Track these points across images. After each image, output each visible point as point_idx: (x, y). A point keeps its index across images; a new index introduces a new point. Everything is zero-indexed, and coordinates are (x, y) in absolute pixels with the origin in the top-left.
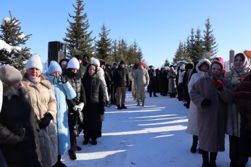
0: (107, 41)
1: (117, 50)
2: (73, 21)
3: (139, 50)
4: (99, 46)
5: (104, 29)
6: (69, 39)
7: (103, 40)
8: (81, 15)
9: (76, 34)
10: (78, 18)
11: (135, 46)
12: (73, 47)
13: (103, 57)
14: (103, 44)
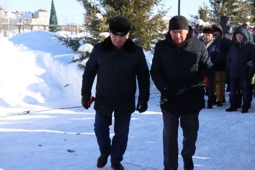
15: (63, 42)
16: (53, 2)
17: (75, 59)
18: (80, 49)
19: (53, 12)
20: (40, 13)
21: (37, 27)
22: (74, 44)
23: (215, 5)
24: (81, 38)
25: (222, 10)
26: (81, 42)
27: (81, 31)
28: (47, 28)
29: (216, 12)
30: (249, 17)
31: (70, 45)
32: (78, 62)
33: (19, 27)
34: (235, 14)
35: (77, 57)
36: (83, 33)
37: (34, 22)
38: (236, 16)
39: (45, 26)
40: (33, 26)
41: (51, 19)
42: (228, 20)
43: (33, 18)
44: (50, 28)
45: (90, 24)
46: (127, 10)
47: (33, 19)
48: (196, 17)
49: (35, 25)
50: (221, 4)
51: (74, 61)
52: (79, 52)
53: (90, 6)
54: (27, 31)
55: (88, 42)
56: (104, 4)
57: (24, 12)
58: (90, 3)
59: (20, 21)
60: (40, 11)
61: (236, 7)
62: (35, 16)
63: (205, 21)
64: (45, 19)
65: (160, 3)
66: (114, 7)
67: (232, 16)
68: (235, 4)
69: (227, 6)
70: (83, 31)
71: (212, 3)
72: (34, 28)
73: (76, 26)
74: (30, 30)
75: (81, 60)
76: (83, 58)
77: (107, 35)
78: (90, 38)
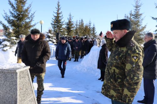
0: (72, 22)
1: (78, 26)
2: (56, 15)
3: (94, 26)
4: (67, 25)
5: (70, 15)
6: (53, 23)
7: (70, 22)
8: (59, 12)
9: (57, 21)
10: (58, 14)
11: (90, 23)
12: (55, 27)
13: (69, 31)
14: (70, 24)
23: (54, 28)
25: (56, 30)
29: (54, 31)
30: (66, 34)
32: (2, 49)
34: (61, 32)
42: (59, 34)
46: (21, 29)
48: (48, 33)
52: (2, 45)
53: (5, 26)
55: (6, 41)
56: (12, 26)
61: (61, 29)
63: (51, 34)
66: (16, 27)
68: (61, 28)
69: (58, 29)
71: (53, 28)
75: (3, 48)
76: (4, 47)
77: (15, 38)
78: (7, 39)
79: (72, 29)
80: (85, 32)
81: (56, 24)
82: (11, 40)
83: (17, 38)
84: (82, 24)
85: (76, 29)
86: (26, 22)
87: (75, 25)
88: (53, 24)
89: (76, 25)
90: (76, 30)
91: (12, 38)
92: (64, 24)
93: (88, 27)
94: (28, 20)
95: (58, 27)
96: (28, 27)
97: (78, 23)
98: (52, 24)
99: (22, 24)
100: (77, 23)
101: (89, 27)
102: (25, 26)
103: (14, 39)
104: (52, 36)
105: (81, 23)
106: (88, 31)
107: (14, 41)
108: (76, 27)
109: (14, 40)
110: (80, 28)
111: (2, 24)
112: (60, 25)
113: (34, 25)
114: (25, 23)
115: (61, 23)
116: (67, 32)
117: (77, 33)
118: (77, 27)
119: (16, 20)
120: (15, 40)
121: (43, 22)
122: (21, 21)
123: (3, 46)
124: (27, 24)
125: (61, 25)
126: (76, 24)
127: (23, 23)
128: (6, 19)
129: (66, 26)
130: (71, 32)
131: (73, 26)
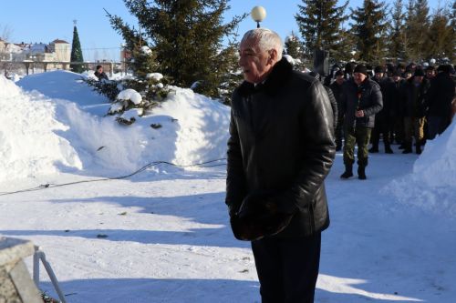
0: (378, 6)
4: (358, 20)
6: (304, 16)
7: (370, 6)
9: (319, 5)
12: (313, 31)
13: (367, 44)
14: (369, 15)
15: (93, 87)
16: (75, 29)
17: (113, 110)
18: (120, 96)
19: (76, 44)
20: (56, 45)
21: (52, 65)
22: (109, 90)
23: (307, 35)
24: (121, 81)
25: (317, 42)
26: (120, 87)
27: (117, 71)
28: (68, 66)
29: (309, 45)
30: (354, 53)
31: (104, 91)
32: (116, 116)
33: (27, 66)
34: (335, 47)
35: (116, 107)
36: (120, 73)
37: (48, 58)
38: (336, 51)
39: (64, 64)
40: (46, 63)
41: (73, 54)
42: (326, 56)
43: (47, 52)
44: (71, 66)
45: (133, 61)
46: (185, 42)
47: (46, 54)
49: (50, 63)
50: (316, 34)
51: (111, 114)
52: (118, 101)
53: (132, 36)
54: (38, 71)
55: (131, 87)
56: (152, 34)
57: (33, 43)
58: (132, 32)
59: (28, 57)
60: (57, 41)
61: (336, 38)
62: (49, 49)
63: (294, 57)
64: (64, 53)
65: (232, 32)
66: (167, 37)
67: (332, 50)
68: (335, 34)
69: (324, 37)
70: (121, 71)
71: (303, 33)
72: (49, 67)
73: (110, 64)
74: (43, 70)
75: (121, 112)
76: (124, 109)
77: (159, 76)
78: (133, 81)
79: (378, 35)
80: (431, 42)
81: (316, 17)
82: (146, 84)
83: (166, 77)
84: (419, 13)
85: (397, 35)
86: (201, 16)
87: (390, 17)
88: (304, 20)
89: (396, 17)
90: (394, 38)
91: (152, 75)
92: (346, 18)
93: (446, 21)
94: (207, 10)
95: (321, 28)
96: (210, 35)
97: (404, 10)
98: (299, 19)
99: (187, 24)
100: (399, 8)
101: (449, 24)
102: (199, 31)
103: (158, 79)
104: (297, 66)
105: (418, 6)
106: (447, 39)
107: (159, 88)
108: (393, 24)
109: (156, 83)
110: (411, 30)
111: (121, 27)
112: (330, 21)
113: (232, 26)
114: (197, 19)
115: (335, 15)
116: (359, 48)
117: (396, 49)
118: (398, 24)
119: (168, 12)
120: (161, 85)
121: (263, 12)
122: (184, 14)
123: (120, 108)
124: (205, 23)
125: (337, 21)
126: (393, 12)
127: (193, 19)
128: (133, 10)
129: (354, 22)
130: (375, 48)
131: (383, 23)
